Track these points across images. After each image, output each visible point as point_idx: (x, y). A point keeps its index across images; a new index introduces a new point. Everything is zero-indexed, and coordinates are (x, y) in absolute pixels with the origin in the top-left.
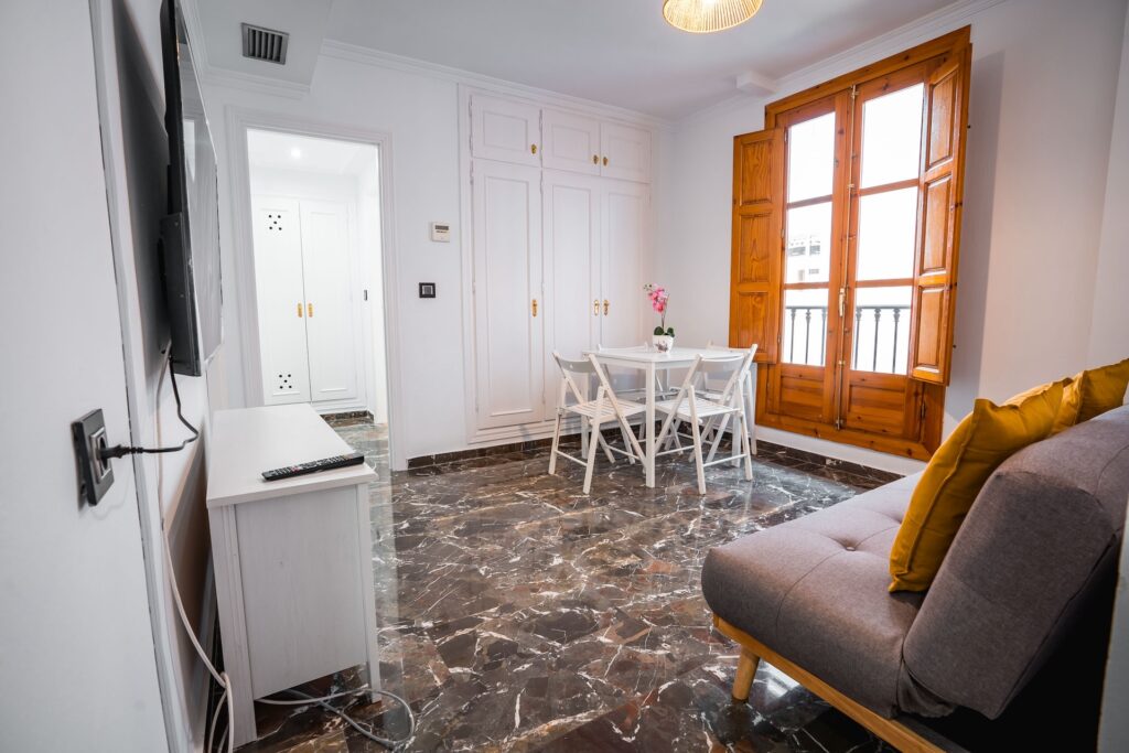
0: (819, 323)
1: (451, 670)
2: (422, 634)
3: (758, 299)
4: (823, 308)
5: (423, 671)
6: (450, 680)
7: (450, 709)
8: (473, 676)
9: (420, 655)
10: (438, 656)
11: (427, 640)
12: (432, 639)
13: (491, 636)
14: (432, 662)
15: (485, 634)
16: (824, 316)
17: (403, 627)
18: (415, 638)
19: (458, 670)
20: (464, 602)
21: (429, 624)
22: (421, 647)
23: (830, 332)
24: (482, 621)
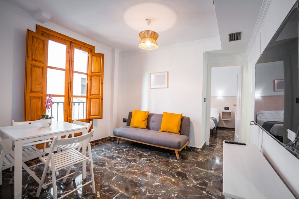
0: (61, 107)
1: (208, 182)
2: (207, 191)
3: (38, 100)
4: (63, 103)
5: (213, 185)
6: (210, 181)
7: (213, 178)
8: (205, 179)
9: (211, 188)
10: (208, 185)
11: (208, 189)
12: (206, 189)
13: (195, 182)
14: (210, 185)
15: (196, 183)
16: (63, 105)
17: (210, 196)
18: (210, 191)
19: (207, 181)
20: (191, 191)
21: (204, 192)
22: (210, 189)
23: (65, 110)
24: (192, 185)
